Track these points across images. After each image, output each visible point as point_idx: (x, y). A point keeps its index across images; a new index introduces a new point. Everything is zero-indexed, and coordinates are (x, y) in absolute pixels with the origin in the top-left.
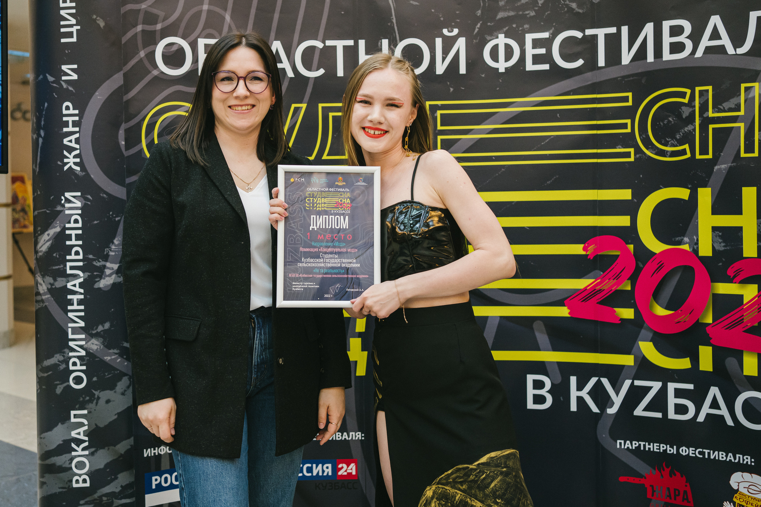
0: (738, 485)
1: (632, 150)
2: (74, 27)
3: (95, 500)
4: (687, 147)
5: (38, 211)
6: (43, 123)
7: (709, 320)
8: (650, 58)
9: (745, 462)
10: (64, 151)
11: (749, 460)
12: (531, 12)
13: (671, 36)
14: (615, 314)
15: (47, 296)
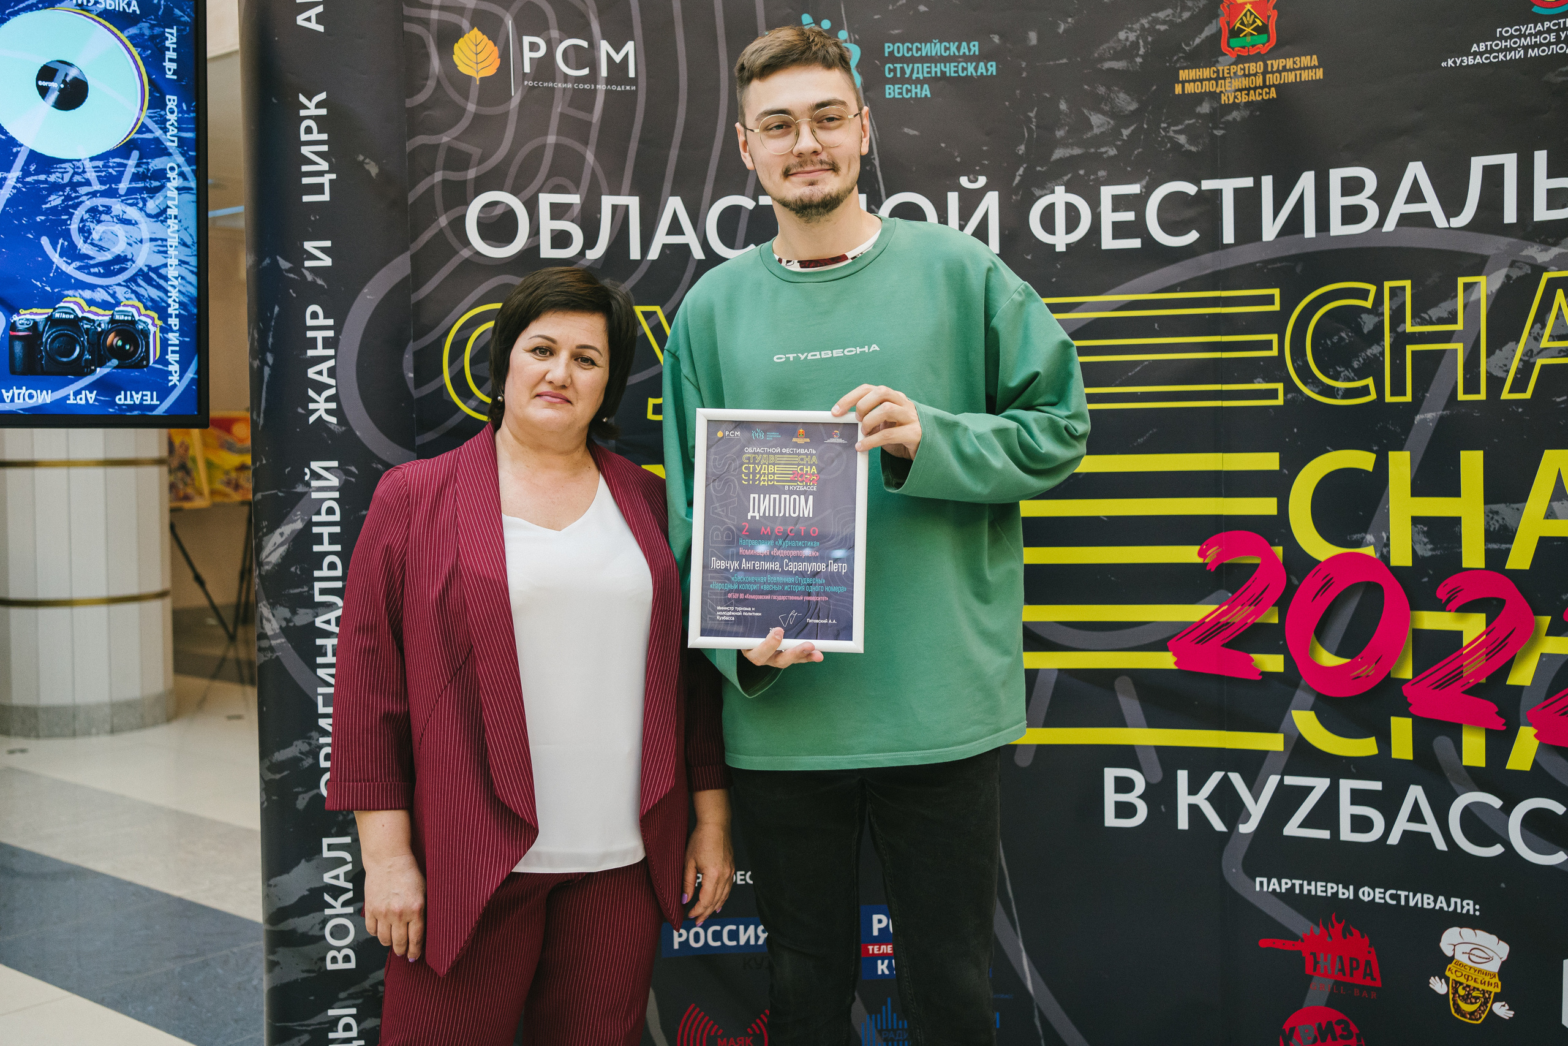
0: (1454, 950)
1: (1280, 387)
2: (326, 175)
3: (365, 991)
4: (1370, 381)
5: (264, 494)
6: (270, 340)
7: (1407, 673)
8: (1310, 231)
9: (1464, 911)
10: (309, 390)
11: (1471, 908)
12: (1110, 150)
13: (1344, 193)
14: (1253, 663)
15: (279, 641)
